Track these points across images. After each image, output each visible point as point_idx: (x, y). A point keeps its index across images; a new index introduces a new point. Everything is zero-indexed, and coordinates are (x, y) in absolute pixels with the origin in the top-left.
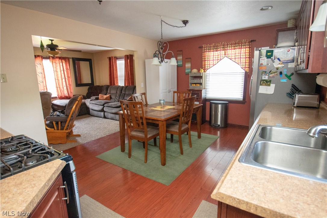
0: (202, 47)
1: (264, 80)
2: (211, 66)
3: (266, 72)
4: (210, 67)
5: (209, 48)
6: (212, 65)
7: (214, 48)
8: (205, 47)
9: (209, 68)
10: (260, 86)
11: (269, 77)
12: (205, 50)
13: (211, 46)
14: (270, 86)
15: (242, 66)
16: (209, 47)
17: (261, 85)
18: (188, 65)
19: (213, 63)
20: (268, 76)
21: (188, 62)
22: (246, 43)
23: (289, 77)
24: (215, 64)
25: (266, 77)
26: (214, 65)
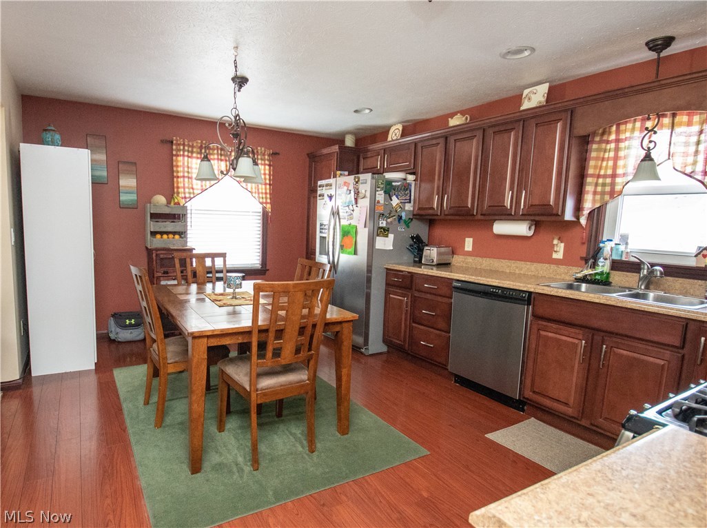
0: (172, 142)
1: (381, 228)
2: (196, 192)
3: (383, 215)
4: (194, 193)
5: (190, 149)
6: (198, 189)
7: (201, 150)
8: (179, 145)
9: (192, 196)
10: (377, 238)
11: (387, 223)
12: (180, 150)
13: (195, 144)
14: (387, 237)
15: (261, 200)
16: (189, 146)
17: (378, 235)
18: (128, 182)
19: (202, 186)
20: (386, 221)
21: (128, 173)
22: (264, 155)
23: (407, 224)
24: (204, 187)
25: (383, 224)
26: (203, 191)
